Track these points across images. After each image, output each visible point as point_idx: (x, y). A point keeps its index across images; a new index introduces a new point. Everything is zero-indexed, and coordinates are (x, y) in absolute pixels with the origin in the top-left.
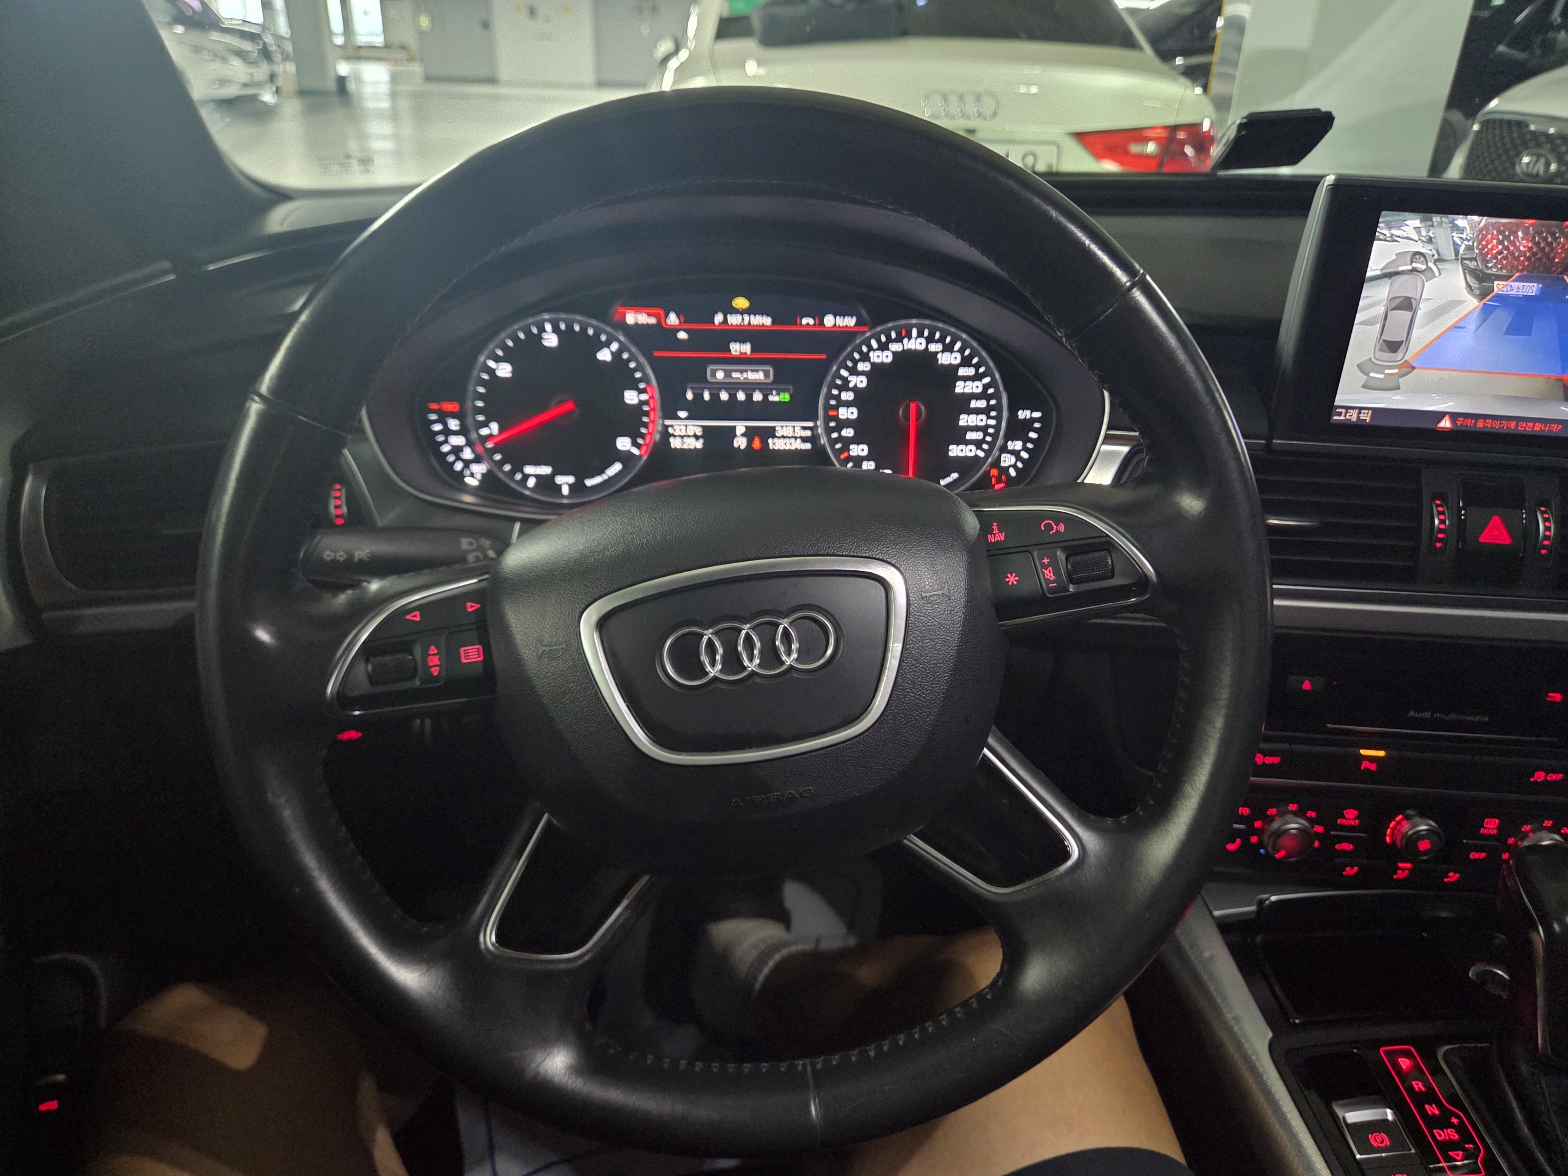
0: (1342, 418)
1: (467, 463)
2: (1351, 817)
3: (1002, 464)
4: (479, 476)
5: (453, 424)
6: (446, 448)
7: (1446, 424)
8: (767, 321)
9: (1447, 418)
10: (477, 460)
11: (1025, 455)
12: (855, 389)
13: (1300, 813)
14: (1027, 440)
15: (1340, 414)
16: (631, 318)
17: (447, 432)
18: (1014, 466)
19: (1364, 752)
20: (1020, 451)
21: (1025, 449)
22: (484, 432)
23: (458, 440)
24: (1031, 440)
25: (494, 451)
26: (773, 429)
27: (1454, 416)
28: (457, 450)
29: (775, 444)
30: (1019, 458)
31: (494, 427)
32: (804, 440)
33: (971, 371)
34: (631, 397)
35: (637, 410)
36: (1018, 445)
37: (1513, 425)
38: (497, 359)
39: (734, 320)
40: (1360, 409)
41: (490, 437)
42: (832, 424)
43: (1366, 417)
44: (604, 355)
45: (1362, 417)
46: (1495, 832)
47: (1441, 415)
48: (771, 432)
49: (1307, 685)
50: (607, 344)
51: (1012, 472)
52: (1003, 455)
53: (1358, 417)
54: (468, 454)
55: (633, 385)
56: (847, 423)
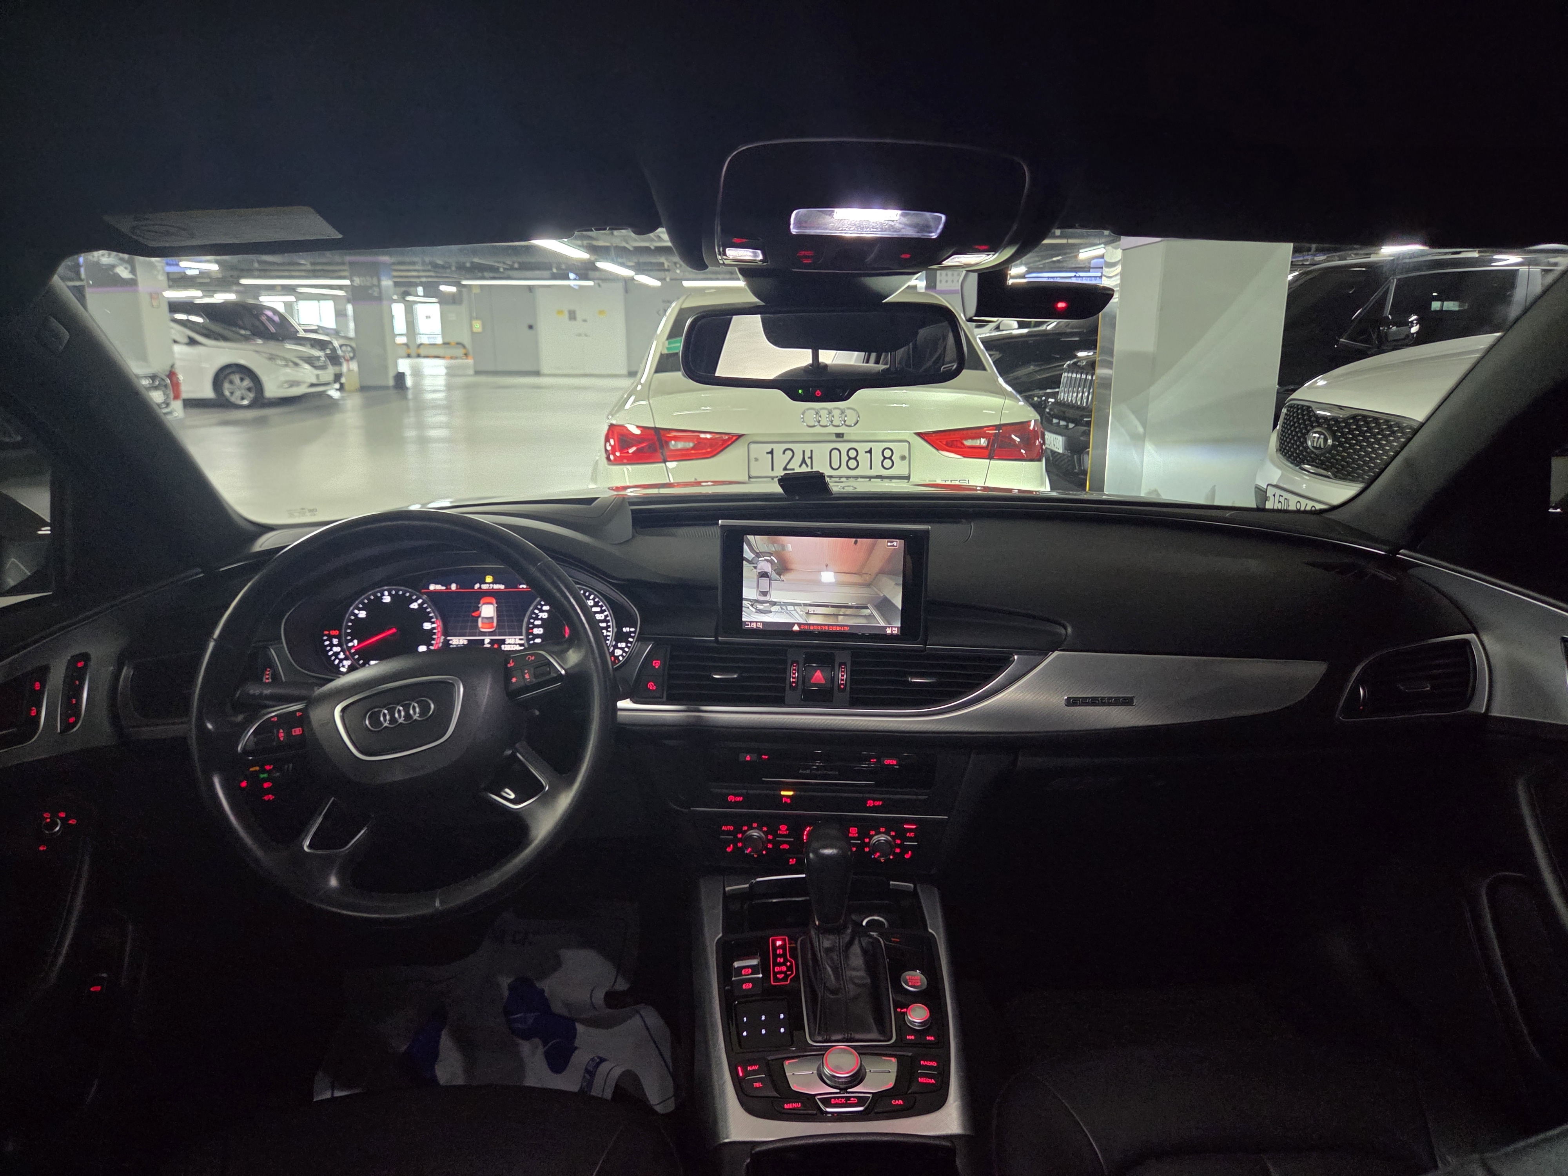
0: (749, 626)
1: (341, 660)
2: (783, 829)
3: (616, 654)
4: (347, 667)
5: (335, 641)
6: (331, 653)
7: (796, 628)
8: (502, 587)
9: (796, 625)
10: (346, 659)
11: (626, 649)
12: (542, 619)
13: (759, 828)
14: (627, 642)
15: (748, 625)
16: (432, 587)
17: (332, 645)
18: (622, 655)
19: (783, 793)
20: (624, 648)
21: (627, 646)
22: (350, 644)
23: (337, 649)
24: (631, 643)
25: (354, 654)
26: (504, 640)
27: (799, 625)
28: (336, 654)
29: (505, 648)
30: (624, 651)
31: (356, 642)
32: (521, 645)
33: (598, 609)
34: (427, 626)
35: (431, 632)
36: (623, 645)
37: (827, 628)
38: (360, 609)
39: (484, 587)
40: (757, 622)
41: (353, 646)
42: (531, 637)
43: (760, 626)
44: (414, 606)
45: (758, 626)
46: (857, 835)
47: (794, 624)
48: (503, 642)
49: (748, 758)
50: (416, 601)
51: (621, 658)
52: (616, 651)
53: (756, 626)
54: (342, 656)
55: (429, 620)
56: (538, 636)
